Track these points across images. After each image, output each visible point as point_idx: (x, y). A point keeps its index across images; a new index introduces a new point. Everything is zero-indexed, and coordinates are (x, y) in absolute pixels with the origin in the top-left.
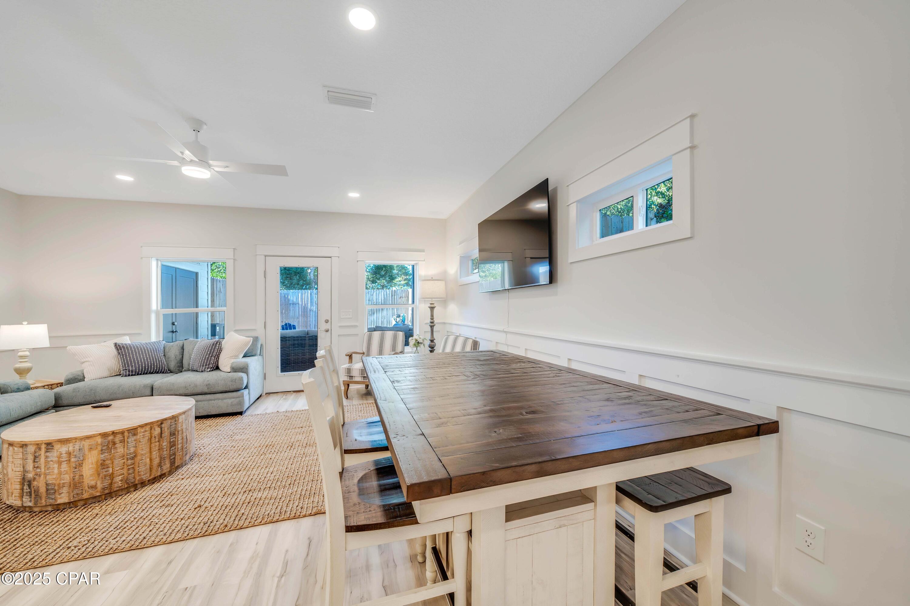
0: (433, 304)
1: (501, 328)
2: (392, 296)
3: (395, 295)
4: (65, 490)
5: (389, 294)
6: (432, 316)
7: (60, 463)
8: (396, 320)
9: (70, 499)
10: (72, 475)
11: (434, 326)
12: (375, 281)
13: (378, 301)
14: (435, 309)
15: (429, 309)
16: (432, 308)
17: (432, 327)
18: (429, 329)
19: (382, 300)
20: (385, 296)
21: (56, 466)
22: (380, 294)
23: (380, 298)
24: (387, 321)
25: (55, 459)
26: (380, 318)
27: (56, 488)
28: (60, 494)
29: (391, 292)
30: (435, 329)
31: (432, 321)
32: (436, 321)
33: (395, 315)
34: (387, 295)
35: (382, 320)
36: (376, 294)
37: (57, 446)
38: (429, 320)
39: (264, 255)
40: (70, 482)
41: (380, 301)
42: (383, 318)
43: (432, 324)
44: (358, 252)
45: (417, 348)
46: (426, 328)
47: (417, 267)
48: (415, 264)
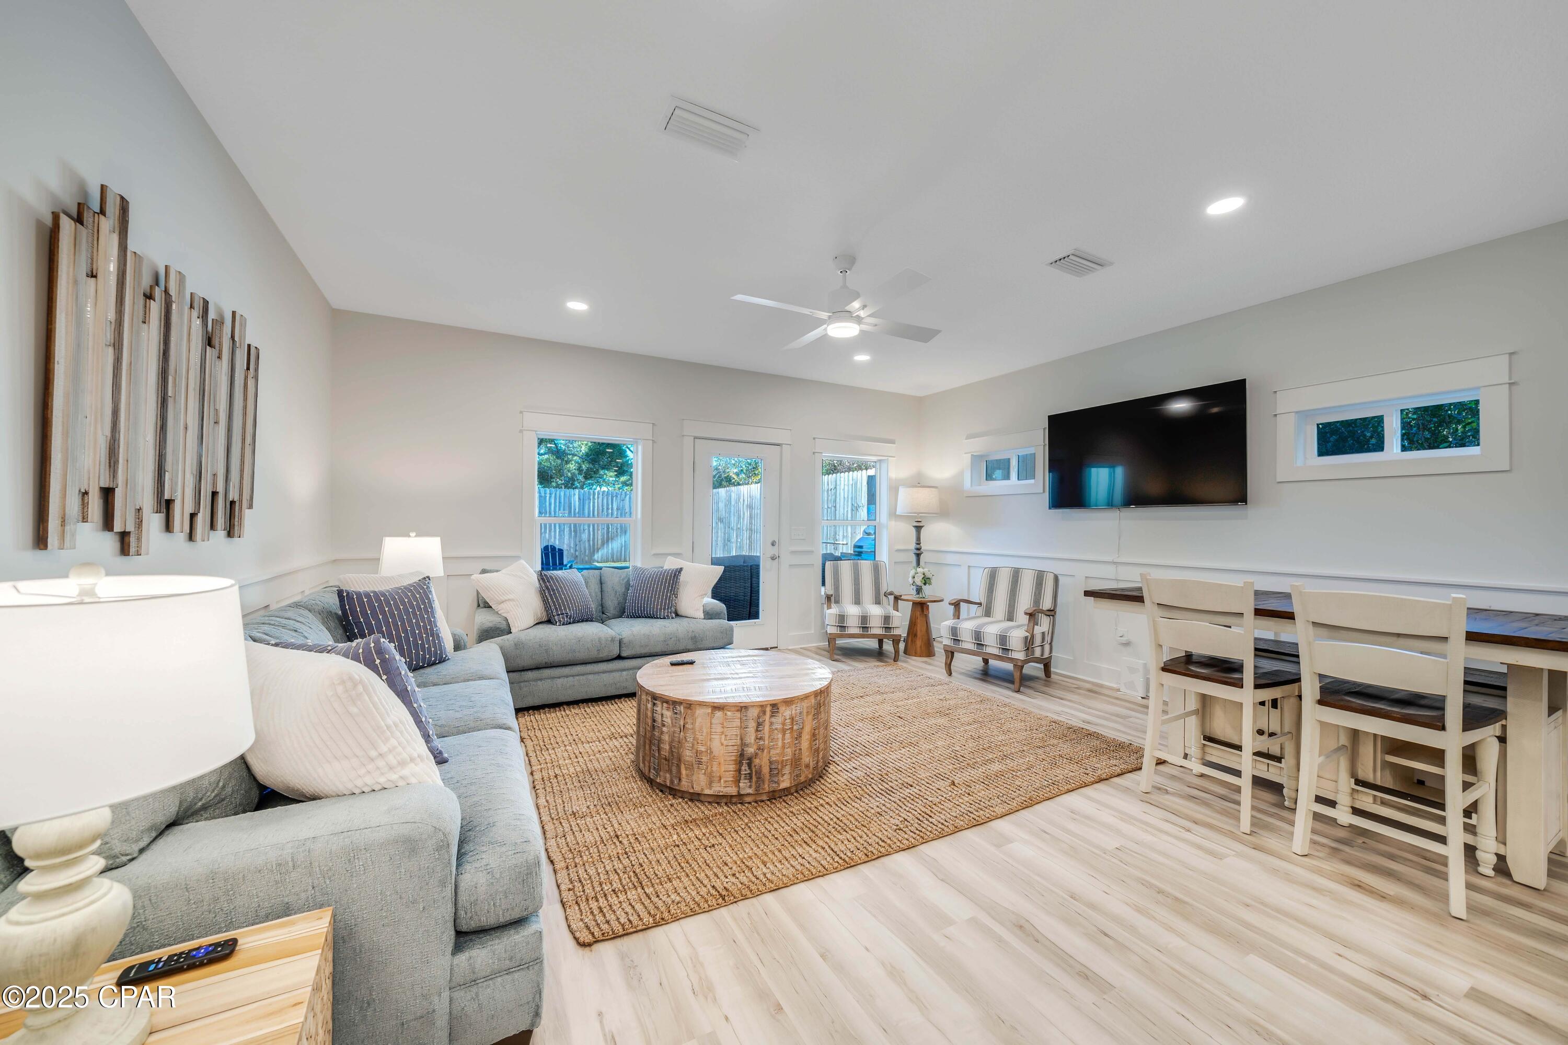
0: (920, 522)
1: (1109, 559)
4: (787, 770)
6: (918, 539)
7: (784, 732)
9: (791, 783)
10: (794, 749)
11: (921, 554)
14: (923, 529)
15: (914, 530)
16: (918, 529)
17: (918, 556)
18: (914, 558)
21: (780, 736)
25: (780, 726)
27: (780, 767)
28: (783, 775)
31: (918, 546)
32: (924, 546)
37: (782, 709)
38: (913, 546)
40: (792, 760)
43: (918, 552)
44: (814, 439)
45: (924, 587)
46: (902, 557)
47: (884, 466)
48: (880, 461)
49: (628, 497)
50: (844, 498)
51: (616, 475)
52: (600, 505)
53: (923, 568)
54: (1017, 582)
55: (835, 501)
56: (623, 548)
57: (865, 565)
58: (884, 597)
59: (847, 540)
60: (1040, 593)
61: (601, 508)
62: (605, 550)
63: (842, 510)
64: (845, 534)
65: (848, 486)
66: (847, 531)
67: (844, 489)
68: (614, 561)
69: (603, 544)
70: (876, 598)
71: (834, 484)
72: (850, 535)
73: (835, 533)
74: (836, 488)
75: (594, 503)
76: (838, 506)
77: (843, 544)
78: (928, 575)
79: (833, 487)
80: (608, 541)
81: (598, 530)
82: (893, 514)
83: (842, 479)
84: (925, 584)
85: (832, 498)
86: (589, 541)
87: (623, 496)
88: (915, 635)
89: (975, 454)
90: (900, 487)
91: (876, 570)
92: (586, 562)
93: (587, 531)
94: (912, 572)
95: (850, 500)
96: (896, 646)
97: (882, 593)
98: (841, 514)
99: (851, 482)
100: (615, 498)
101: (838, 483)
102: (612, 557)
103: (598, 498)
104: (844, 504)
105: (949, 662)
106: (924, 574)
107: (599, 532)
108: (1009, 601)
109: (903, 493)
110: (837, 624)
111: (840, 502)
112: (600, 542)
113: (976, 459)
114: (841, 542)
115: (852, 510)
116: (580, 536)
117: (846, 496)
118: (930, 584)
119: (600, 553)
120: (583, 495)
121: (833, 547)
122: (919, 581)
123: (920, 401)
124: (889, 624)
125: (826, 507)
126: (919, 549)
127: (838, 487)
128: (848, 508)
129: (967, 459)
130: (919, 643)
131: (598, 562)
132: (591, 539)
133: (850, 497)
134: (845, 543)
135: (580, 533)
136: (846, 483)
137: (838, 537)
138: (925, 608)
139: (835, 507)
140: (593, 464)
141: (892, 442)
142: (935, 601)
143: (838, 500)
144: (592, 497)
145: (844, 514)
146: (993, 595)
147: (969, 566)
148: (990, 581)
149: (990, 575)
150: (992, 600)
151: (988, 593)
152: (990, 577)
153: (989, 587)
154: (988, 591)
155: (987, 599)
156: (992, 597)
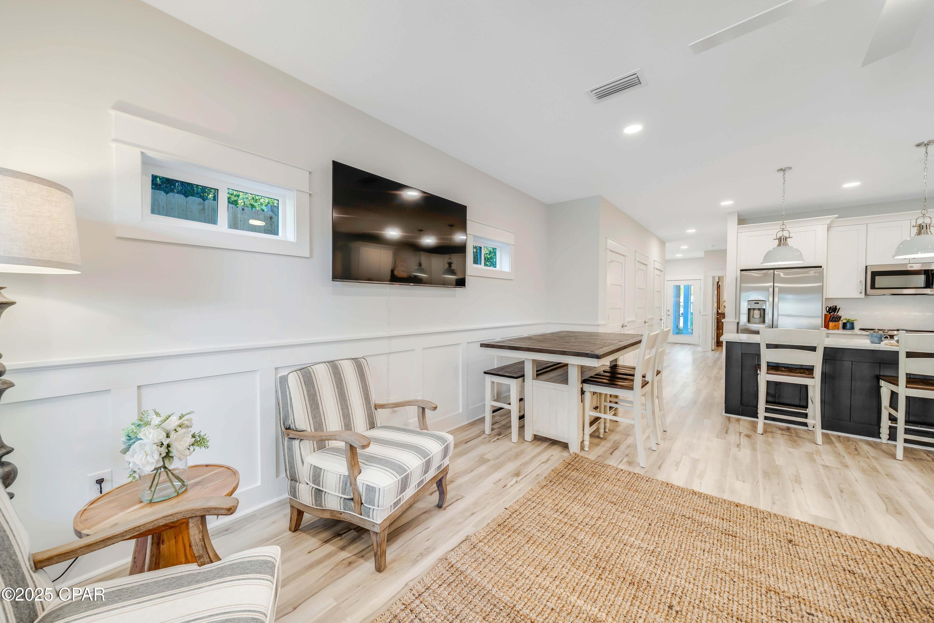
146: (319, 411)
147: (139, 387)
148: (308, 391)
149: (305, 383)
150: (321, 419)
151: (312, 412)
152: (305, 385)
153: (309, 401)
154: (311, 407)
155: (313, 421)
156: (320, 416)
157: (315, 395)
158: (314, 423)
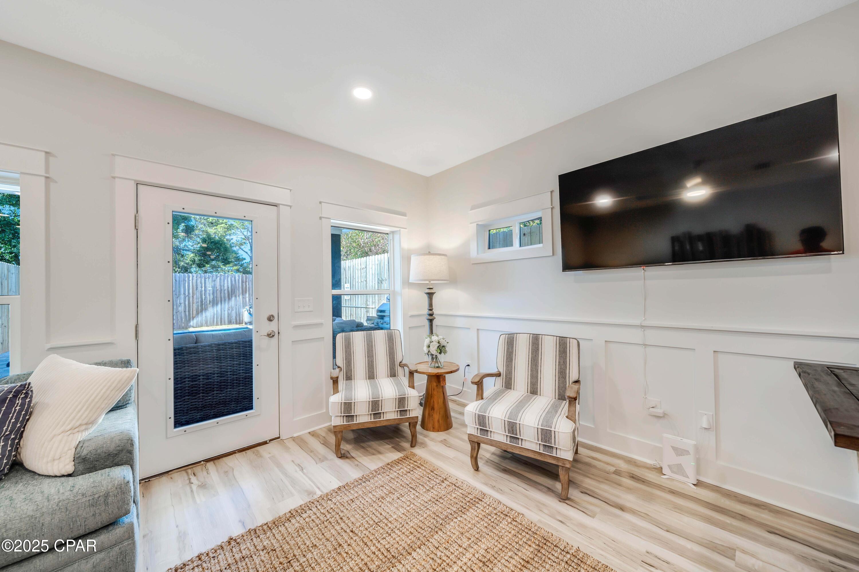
0: (432, 288)
2: (242, 282)
3: (246, 282)
5: (238, 280)
6: (431, 305)
8: (250, 311)
11: (433, 320)
12: (202, 265)
13: (222, 288)
14: (434, 295)
15: (426, 297)
16: (430, 295)
17: (431, 321)
18: (427, 323)
19: (228, 287)
20: (234, 282)
22: (226, 281)
23: (226, 285)
24: (237, 313)
26: (226, 309)
29: (241, 278)
30: (435, 322)
31: (430, 312)
32: (435, 311)
33: (247, 306)
34: (235, 280)
35: (230, 312)
36: (220, 279)
38: (426, 311)
39: (135, 181)
41: (226, 288)
42: (230, 309)
43: (431, 318)
44: (320, 203)
45: (438, 355)
46: (416, 322)
47: (397, 237)
48: (393, 232)
49: (218, 278)
50: (372, 274)
51: (223, 265)
52: (195, 285)
53: (438, 336)
54: (538, 349)
55: (366, 277)
56: (215, 316)
57: (379, 336)
58: (399, 368)
59: (375, 305)
60: (565, 363)
61: (195, 287)
62: (200, 319)
63: (371, 283)
64: (374, 301)
65: (375, 265)
66: (375, 299)
67: (372, 268)
68: (207, 326)
69: (198, 314)
70: (391, 369)
71: (365, 264)
72: (377, 302)
73: (367, 300)
74: (366, 267)
75: (189, 283)
76: (368, 280)
77: (372, 308)
78: (443, 343)
79: (364, 267)
80: (202, 311)
81: (193, 303)
82: (406, 283)
83: (370, 261)
84: (440, 353)
85: (363, 274)
86: (185, 312)
87: (215, 278)
88: (433, 408)
89: (480, 223)
90: (412, 256)
91: (391, 341)
92: (183, 328)
93: (183, 305)
94: (427, 341)
95: (376, 275)
96: (413, 430)
97: (397, 363)
98: (370, 286)
99: (377, 262)
100: (207, 279)
101: (368, 263)
102: (206, 323)
103: (192, 279)
104: (372, 279)
105: (475, 455)
106: (439, 343)
107: (194, 305)
108: (531, 371)
109: (415, 260)
110: (343, 415)
111: (370, 278)
112: (195, 312)
113: (480, 227)
114: (371, 307)
115: (378, 283)
116: (177, 308)
117: (374, 273)
118: (445, 352)
119: (195, 321)
120: (179, 278)
121: (365, 310)
122: (434, 349)
123: (427, 180)
124: (404, 407)
125: (360, 281)
126: (431, 315)
127: (368, 267)
128: (375, 281)
129: (473, 228)
130: (436, 416)
131: (193, 327)
132: (187, 310)
133: (376, 273)
134: (374, 307)
135: (177, 306)
136: (373, 263)
137: (368, 303)
138: (441, 380)
139: (366, 281)
140: (204, 257)
141: (404, 214)
142: (451, 372)
143: (368, 276)
144: (187, 279)
145: (372, 286)
146: (512, 364)
147: (478, 330)
148: (508, 349)
149: (507, 343)
150: (512, 370)
151: (506, 362)
152: (507, 344)
153: (507, 355)
154: (507, 359)
155: (506, 368)
156: (512, 367)
157: (512, 352)
158: (506, 370)
